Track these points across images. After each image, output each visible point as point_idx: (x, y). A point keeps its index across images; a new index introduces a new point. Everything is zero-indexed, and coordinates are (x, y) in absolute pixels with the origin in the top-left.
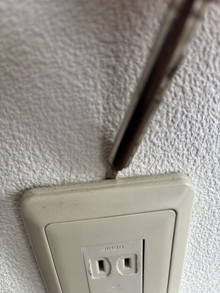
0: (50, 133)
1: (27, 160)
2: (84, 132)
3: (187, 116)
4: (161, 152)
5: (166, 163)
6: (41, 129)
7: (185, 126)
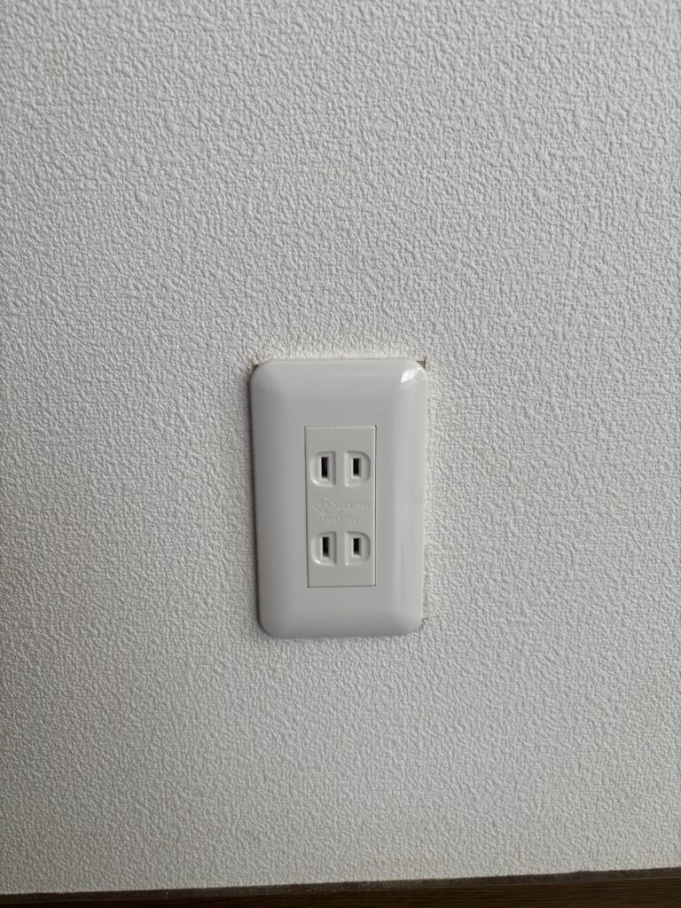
0: (282, 293)
1: (255, 324)
2: (315, 295)
3: (419, 284)
4: (395, 325)
5: (400, 339)
6: (273, 288)
7: (418, 295)
